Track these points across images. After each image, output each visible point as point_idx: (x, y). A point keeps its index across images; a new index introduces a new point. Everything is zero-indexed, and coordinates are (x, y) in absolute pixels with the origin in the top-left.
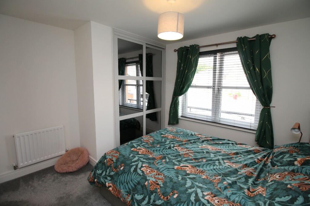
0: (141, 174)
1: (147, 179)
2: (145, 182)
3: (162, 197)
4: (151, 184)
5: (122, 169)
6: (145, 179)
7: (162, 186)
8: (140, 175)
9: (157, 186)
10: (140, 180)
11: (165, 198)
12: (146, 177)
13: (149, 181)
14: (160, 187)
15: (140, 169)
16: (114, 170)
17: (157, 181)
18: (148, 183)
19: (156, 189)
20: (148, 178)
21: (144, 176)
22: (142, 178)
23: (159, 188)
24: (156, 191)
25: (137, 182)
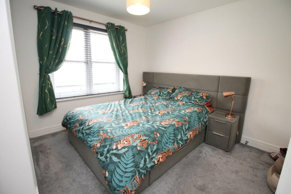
0: (126, 149)
1: (135, 146)
2: (137, 149)
3: (154, 143)
4: (142, 145)
5: (158, 135)
6: (134, 148)
7: (147, 138)
8: (127, 151)
9: (145, 141)
10: (132, 153)
11: (156, 141)
12: (132, 145)
13: (139, 145)
14: (148, 139)
15: (119, 150)
16: (154, 144)
17: (141, 139)
18: (139, 146)
19: (148, 143)
20: (135, 144)
21: (130, 147)
22: (132, 150)
23: (148, 141)
24: (148, 144)
25: (132, 157)
